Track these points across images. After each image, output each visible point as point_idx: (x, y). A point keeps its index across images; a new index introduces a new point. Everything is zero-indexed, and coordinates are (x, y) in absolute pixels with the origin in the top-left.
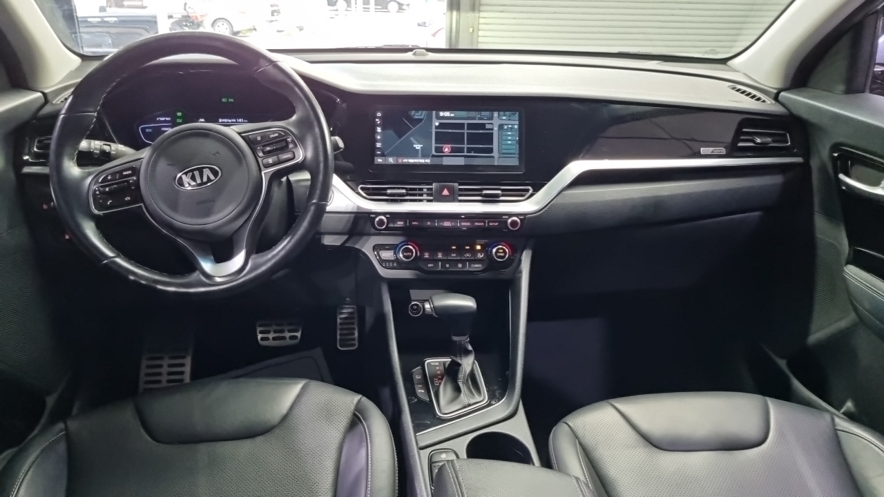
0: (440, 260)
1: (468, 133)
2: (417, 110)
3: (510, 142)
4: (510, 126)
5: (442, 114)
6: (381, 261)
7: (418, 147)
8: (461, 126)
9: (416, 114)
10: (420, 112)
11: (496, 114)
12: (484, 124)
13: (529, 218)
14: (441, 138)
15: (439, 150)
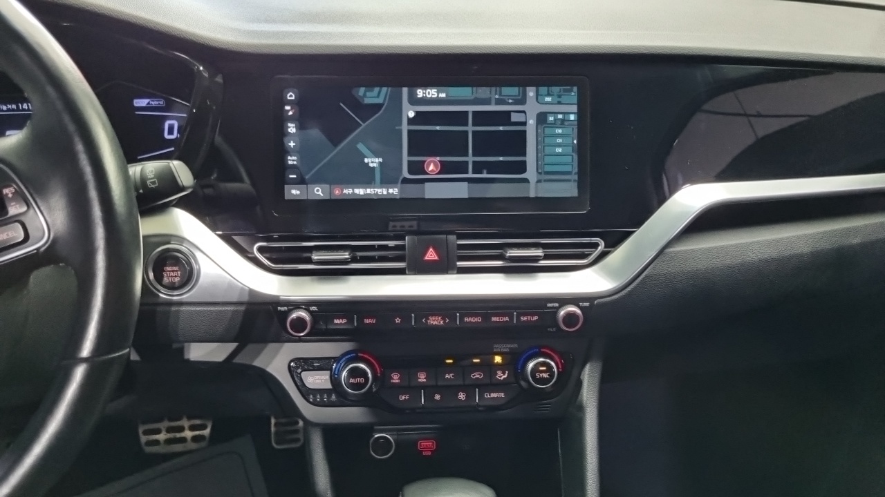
0: (423, 386)
1: (474, 132)
2: (370, 85)
3: (559, 150)
4: (560, 116)
5: (420, 93)
6: (305, 392)
7: (373, 162)
8: (461, 118)
9: (368, 94)
10: (377, 89)
11: (531, 92)
12: (508, 113)
13: (600, 305)
14: (422, 144)
15: (417, 168)
